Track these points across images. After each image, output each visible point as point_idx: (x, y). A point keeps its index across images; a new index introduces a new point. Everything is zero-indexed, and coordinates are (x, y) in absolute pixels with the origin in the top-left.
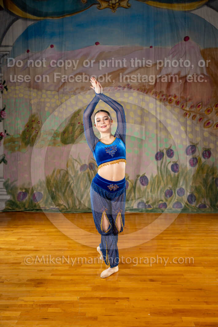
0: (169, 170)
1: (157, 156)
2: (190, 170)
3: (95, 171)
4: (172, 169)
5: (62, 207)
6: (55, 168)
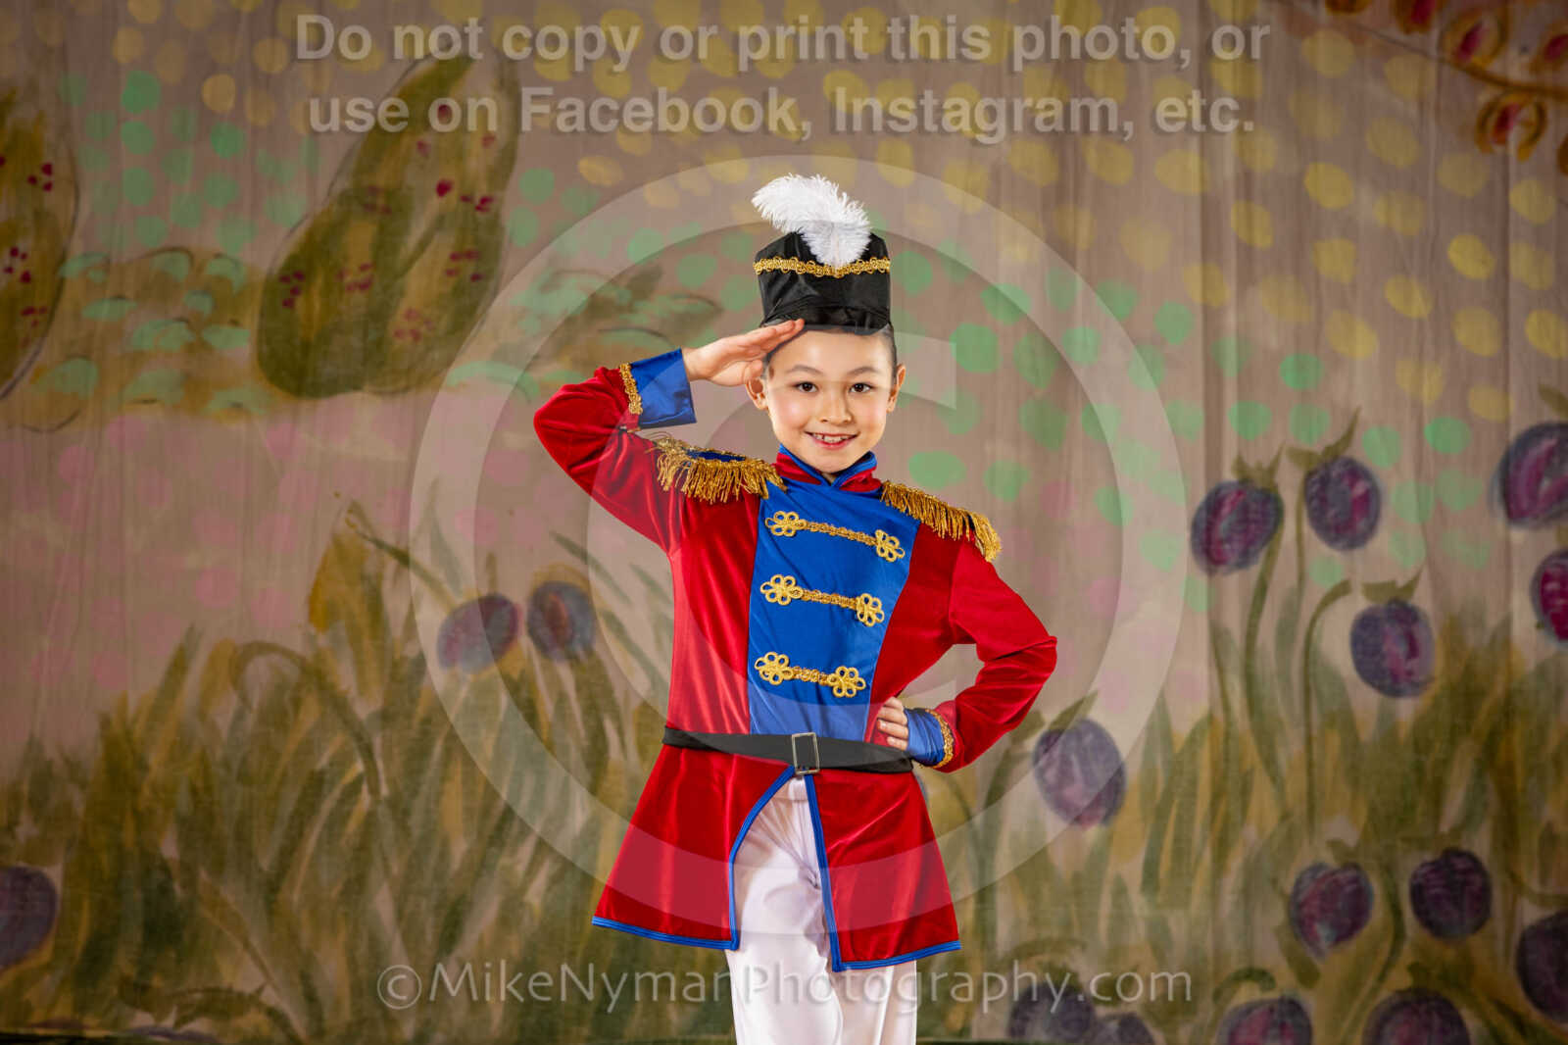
1: (1210, 528)
2: (1542, 670)
4: (1359, 665)
5: (252, 1021)
6: (192, 636)
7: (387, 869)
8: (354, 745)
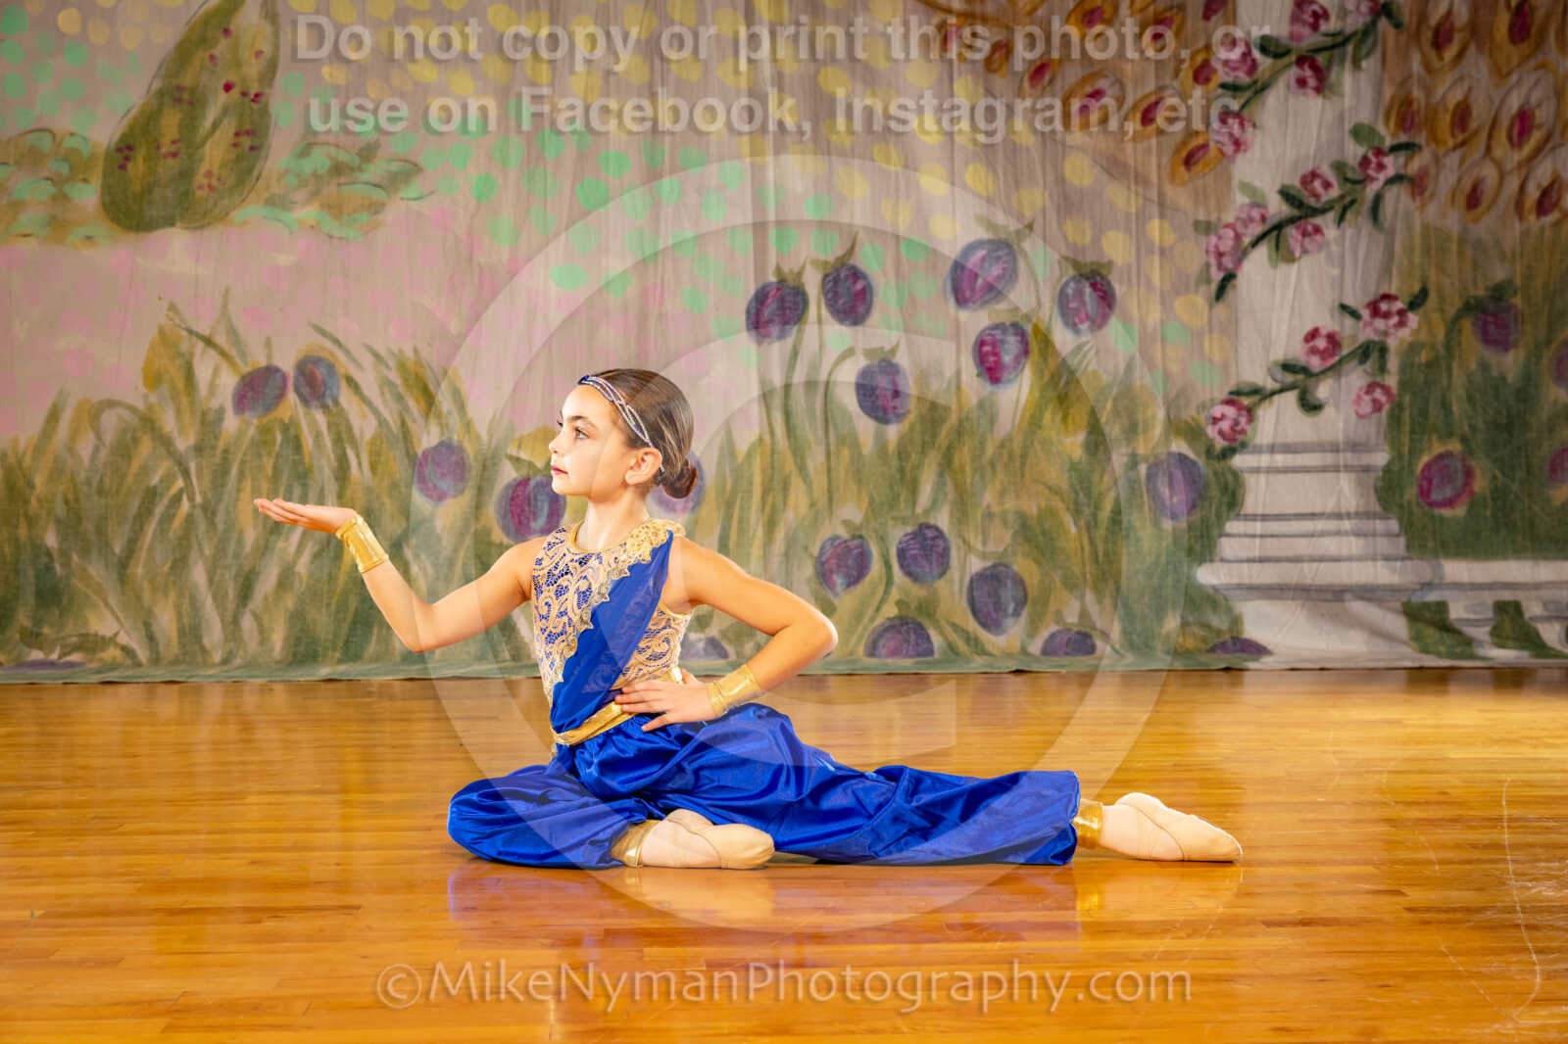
0: (844, 411)
2: (981, 405)
3: (335, 411)
4: (862, 407)
5: (110, 652)
6: (62, 396)
7: (201, 550)
8: (176, 468)
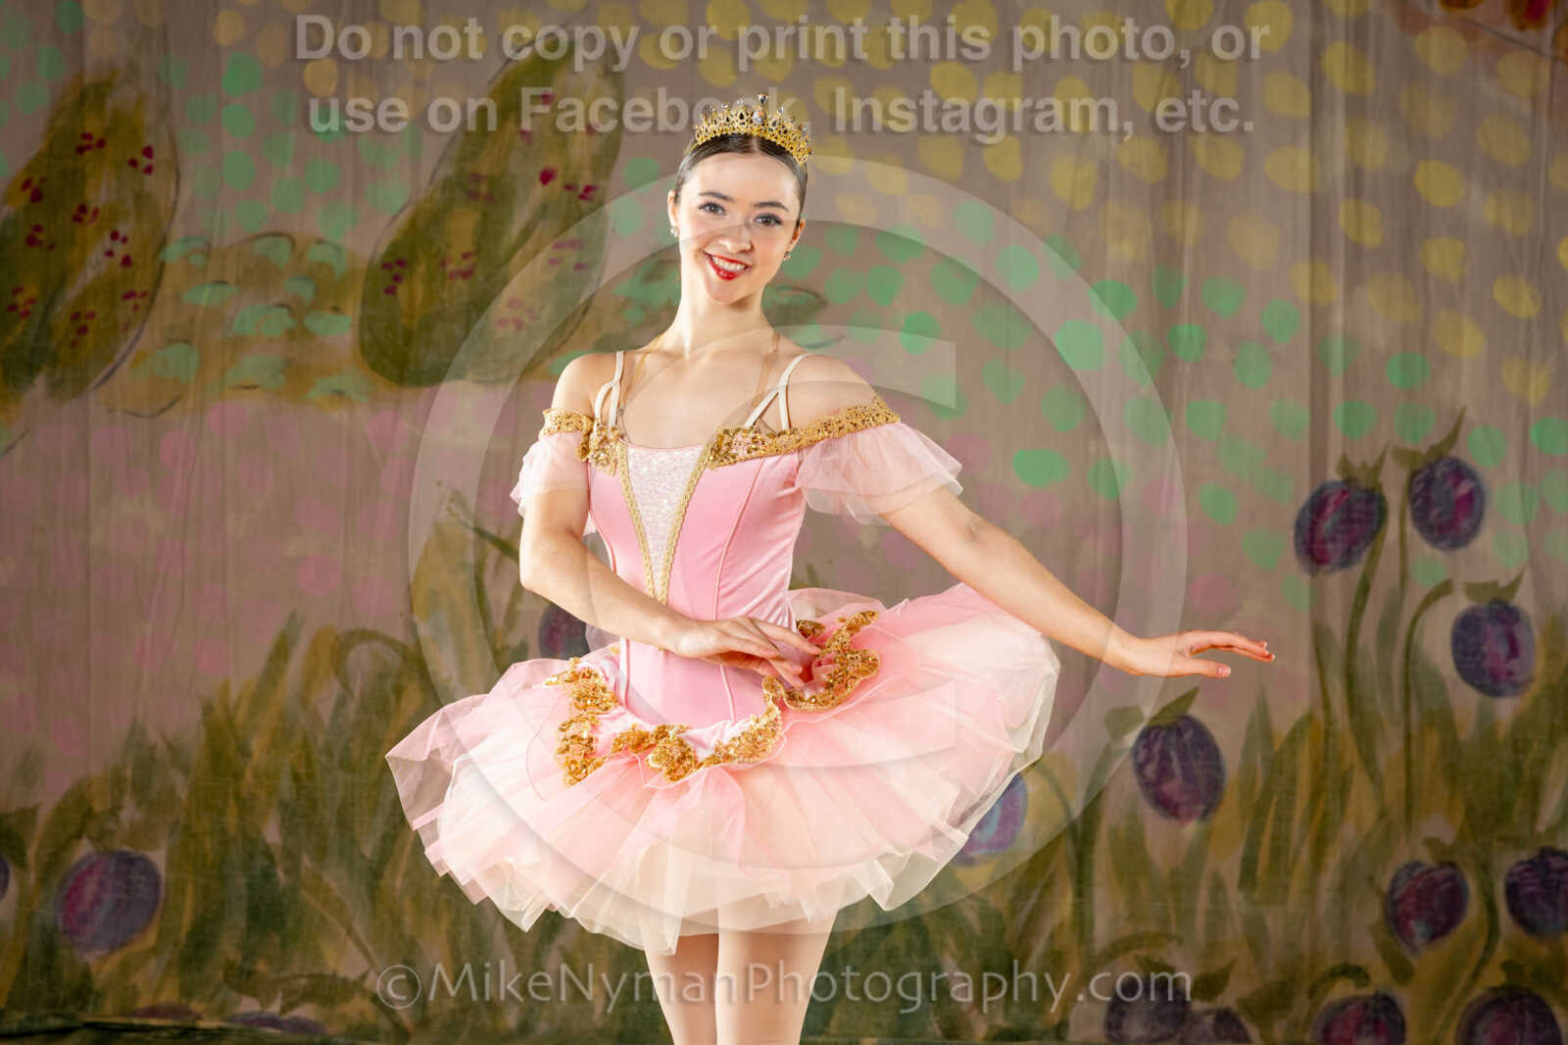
0: (1431, 674)
1: (1314, 526)
6: (294, 622)
